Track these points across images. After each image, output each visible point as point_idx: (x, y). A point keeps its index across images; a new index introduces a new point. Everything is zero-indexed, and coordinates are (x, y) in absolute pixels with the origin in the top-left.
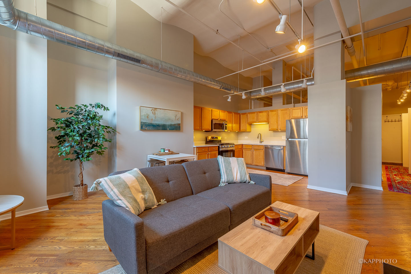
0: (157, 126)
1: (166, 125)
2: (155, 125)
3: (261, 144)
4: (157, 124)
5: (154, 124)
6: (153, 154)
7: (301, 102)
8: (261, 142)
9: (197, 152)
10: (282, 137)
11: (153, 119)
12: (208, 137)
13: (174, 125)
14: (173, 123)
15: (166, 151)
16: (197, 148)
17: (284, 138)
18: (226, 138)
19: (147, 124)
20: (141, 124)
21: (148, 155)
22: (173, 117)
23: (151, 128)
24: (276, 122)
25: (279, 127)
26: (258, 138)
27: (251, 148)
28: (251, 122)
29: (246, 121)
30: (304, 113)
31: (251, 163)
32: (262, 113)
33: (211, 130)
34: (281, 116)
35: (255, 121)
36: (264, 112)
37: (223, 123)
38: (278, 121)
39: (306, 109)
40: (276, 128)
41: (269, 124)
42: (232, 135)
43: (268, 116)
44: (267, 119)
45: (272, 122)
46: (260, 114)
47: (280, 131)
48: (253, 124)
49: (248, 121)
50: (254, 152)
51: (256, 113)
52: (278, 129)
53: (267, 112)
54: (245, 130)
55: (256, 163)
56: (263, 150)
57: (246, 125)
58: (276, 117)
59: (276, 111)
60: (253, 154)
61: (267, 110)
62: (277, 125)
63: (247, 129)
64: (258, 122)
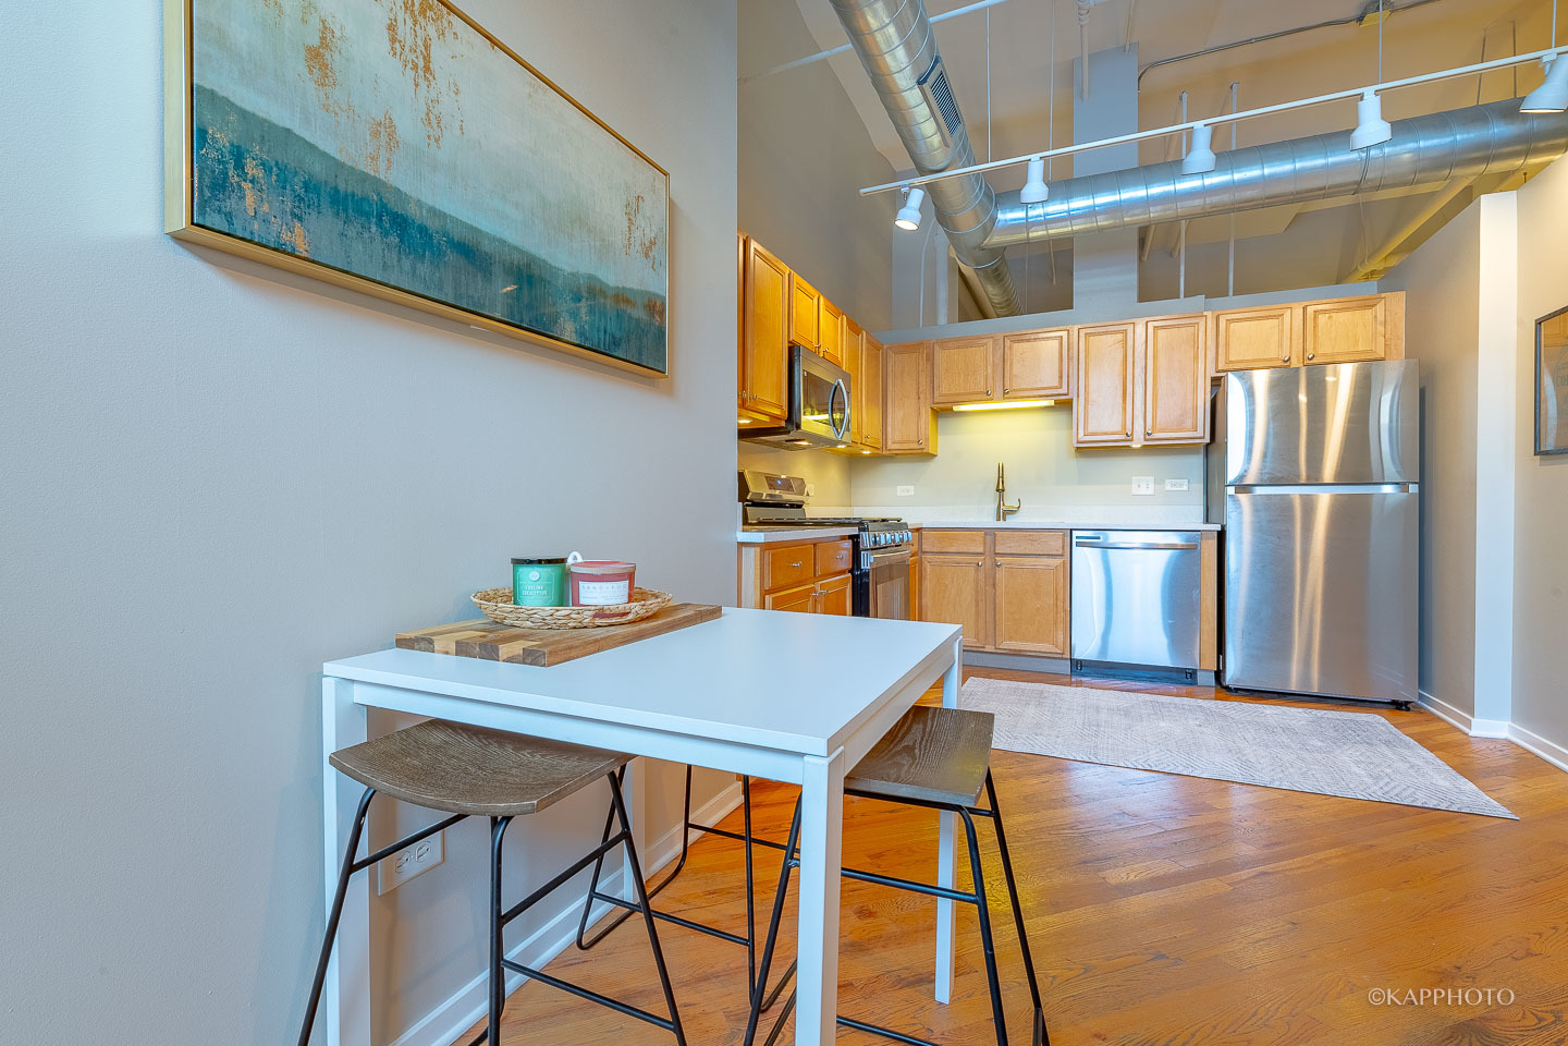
0: (451, 257)
1: (554, 271)
2: (423, 230)
4: (457, 235)
5: (412, 211)
6: (402, 643)
8: (1002, 514)
9: (768, 585)
11: (408, 127)
13: (622, 297)
14: (611, 278)
15: (601, 595)
16: (768, 555)
19: (318, 169)
20: (198, 137)
21: (328, 668)
22: (609, 212)
23: (369, 251)
24: (1120, 393)
25: (1142, 423)
26: (1000, 491)
27: (981, 550)
28: (946, 395)
29: (921, 389)
30: (1301, 340)
31: (977, 636)
32: (1028, 340)
33: (783, 424)
34: (1155, 357)
35: (981, 393)
36: (1041, 335)
37: (839, 384)
38: (1137, 388)
39: (1315, 318)
40: (1118, 428)
41: (1078, 407)
42: (833, 474)
43: (1069, 360)
44: (1061, 377)
45: (1092, 396)
46: (1016, 345)
47: (1139, 446)
48: (956, 408)
49: (936, 393)
50: (1001, 575)
51: (990, 342)
52: (1132, 434)
53: (1064, 334)
54: (915, 446)
55: (1011, 639)
56: (1058, 561)
57: (923, 411)
58: (1118, 368)
59: (1122, 328)
60: (994, 586)
61: (1065, 327)
62: (1124, 409)
63: (927, 440)
64: (1004, 393)
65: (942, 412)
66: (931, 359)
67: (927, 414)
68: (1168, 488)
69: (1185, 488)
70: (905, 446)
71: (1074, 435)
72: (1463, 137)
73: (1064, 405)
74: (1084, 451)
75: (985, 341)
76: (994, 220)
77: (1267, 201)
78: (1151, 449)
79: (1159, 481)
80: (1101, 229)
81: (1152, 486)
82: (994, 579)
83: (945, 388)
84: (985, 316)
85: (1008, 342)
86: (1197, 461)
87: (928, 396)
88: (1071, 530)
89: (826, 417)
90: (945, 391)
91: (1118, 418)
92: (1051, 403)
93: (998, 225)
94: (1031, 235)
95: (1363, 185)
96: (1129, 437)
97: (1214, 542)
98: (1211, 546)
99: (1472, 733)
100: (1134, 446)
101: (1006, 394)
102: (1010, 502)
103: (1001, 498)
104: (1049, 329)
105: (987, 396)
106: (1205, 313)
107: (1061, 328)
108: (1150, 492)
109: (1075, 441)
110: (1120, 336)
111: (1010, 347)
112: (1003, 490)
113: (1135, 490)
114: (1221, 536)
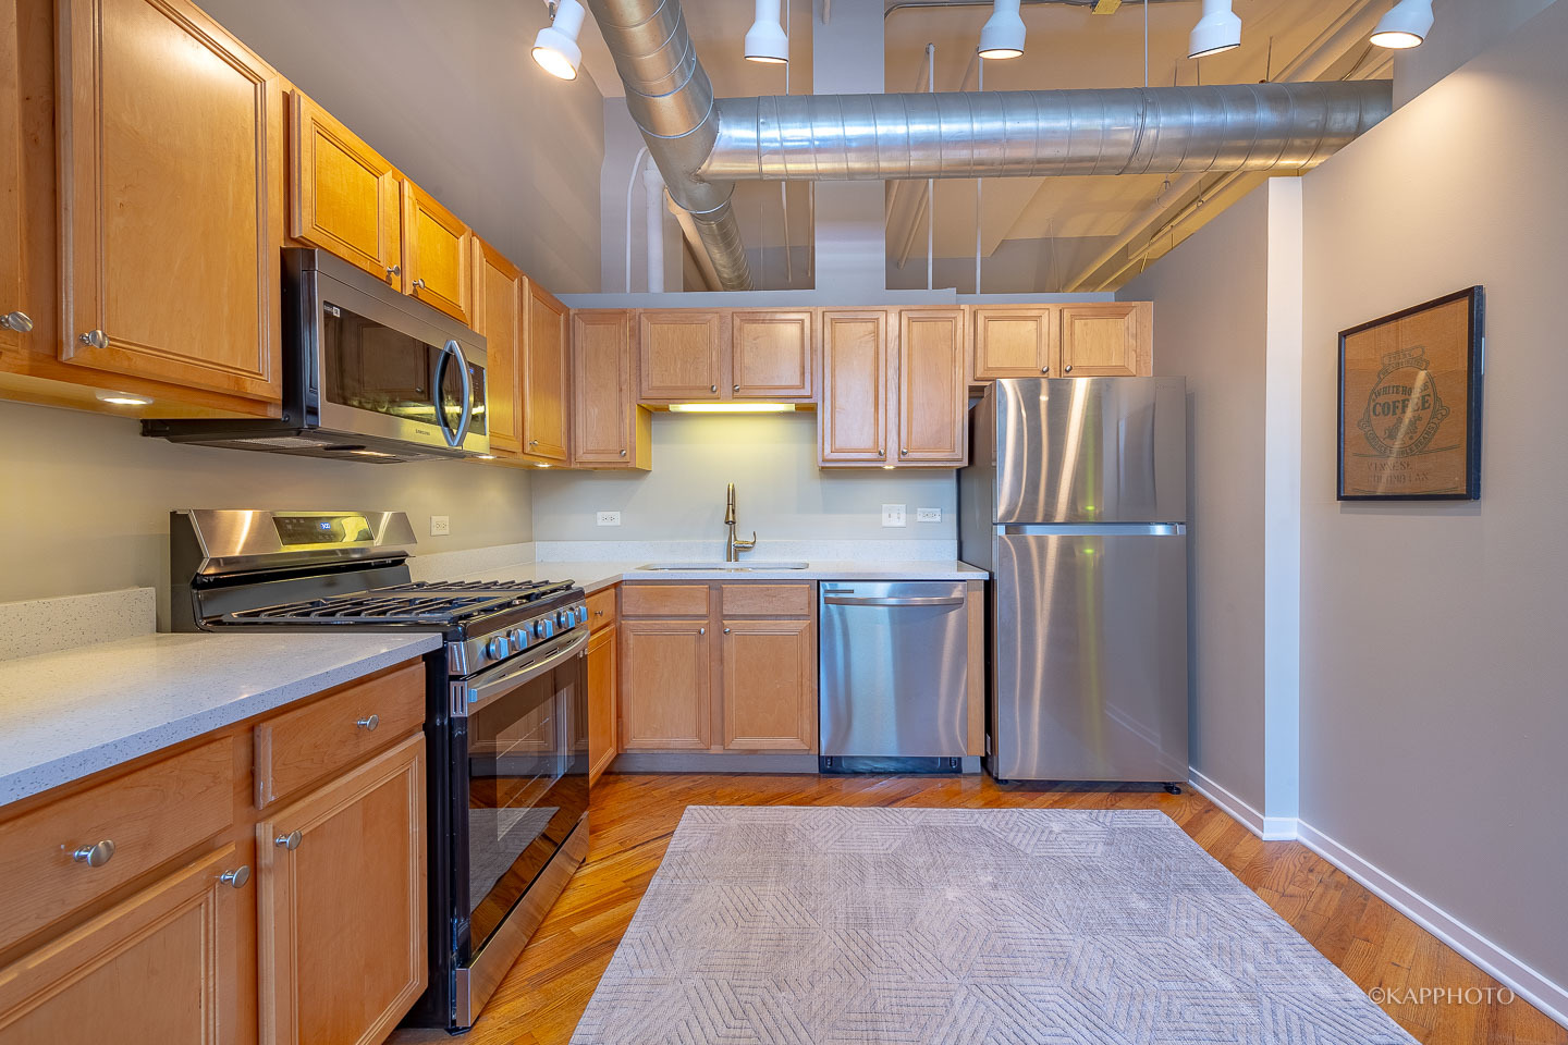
3: (730, 571)
7: (978, 291)
8: (735, 551)
10: (885, 515)
12: (207, 515)
17: (894, 515)
18: (441, 523)
24: (872, 399)
25: (896, 438)
26: (730, 523)
27: (703, 610)
28: (658, 388)
29: (623, 379)
30: (1058, 349)
31: (699, 736)
32: (763, 321)
33: (275, 413)
34: (910, 356)
35: (704, 388)
36: (779, 316)
37: (451, 350)
38: (890, 395)
39: (1072, 324)
40: (869, 444)
41: (824, 415)
42: (495, 498)
43: (813, 354)
44: (803, 374)
45: (840, 402)
46: (748, 327)
47: (892, 467)
48: (673, 408)
49: (644, 385)
50: (731, 646)
51: (715, 321)
52: (885, 453)
53: (806, 317)
54: (615, 458)
55: (743, 735)
56: (803, 624)
57: (627, 409)
58: (869, 368)
59: (875, 315)
60: (722, 660)
61: (807, 308)
62: (877, 420)
63: (633, 449)
64: (734, 391)
65: (655, 413)
66: (636, 333)
67: (632, 414)
68: (920, 518)
69: (938, 519)
70: (603, 458)
71: (820, 449)
72: (1231, 118)
73: (807, 412)
74: (832, 472)
75: (709, 316)
76: (712, 135)
77: (1037, 166)
78: (903, 472)
79: (910, 511)
80: (851, 175)
81: (903, 515)
82: (722, 650)
83: (657, 378)
84: (709, 288)
85: (737, 321)
86: (949, 486)
87: (634, 387)
88: (819, 581)
89: (429, 410)
90: (656, 383)
91: (869, 430)
92: (792, 407)
93: (719, 145)
94: (765, 168)
95: (1135, 164)
96: (882, 457)
97: (981, 594)
98: (978, 598)
99: (1266, 836)
100: (887, 467)
101: (737, 394)
102: (743, 536)
103: (732, 532)
104: (787, 309)
105: (711, 394)
106: (962, 307)
107: (802, 309)
108: (902, 523)
109: (820, 459)
110: (870, 326)
111: (740, 329)
112: (734, 523)
113: (886, 521)
114: (989, 586)
